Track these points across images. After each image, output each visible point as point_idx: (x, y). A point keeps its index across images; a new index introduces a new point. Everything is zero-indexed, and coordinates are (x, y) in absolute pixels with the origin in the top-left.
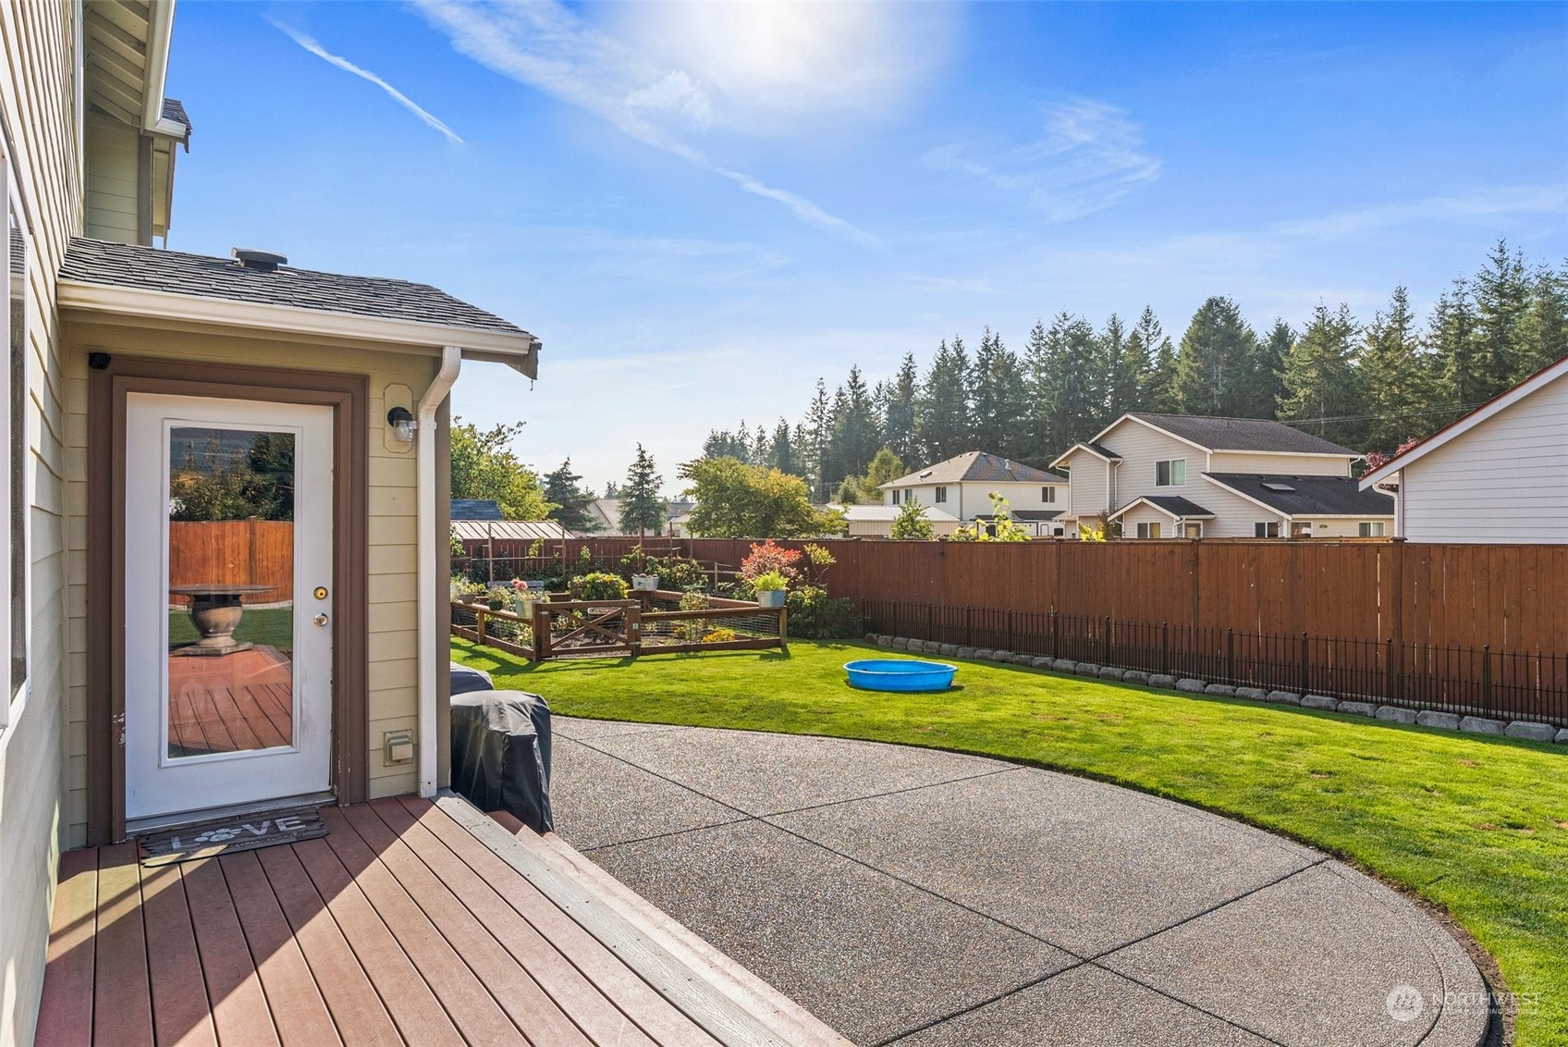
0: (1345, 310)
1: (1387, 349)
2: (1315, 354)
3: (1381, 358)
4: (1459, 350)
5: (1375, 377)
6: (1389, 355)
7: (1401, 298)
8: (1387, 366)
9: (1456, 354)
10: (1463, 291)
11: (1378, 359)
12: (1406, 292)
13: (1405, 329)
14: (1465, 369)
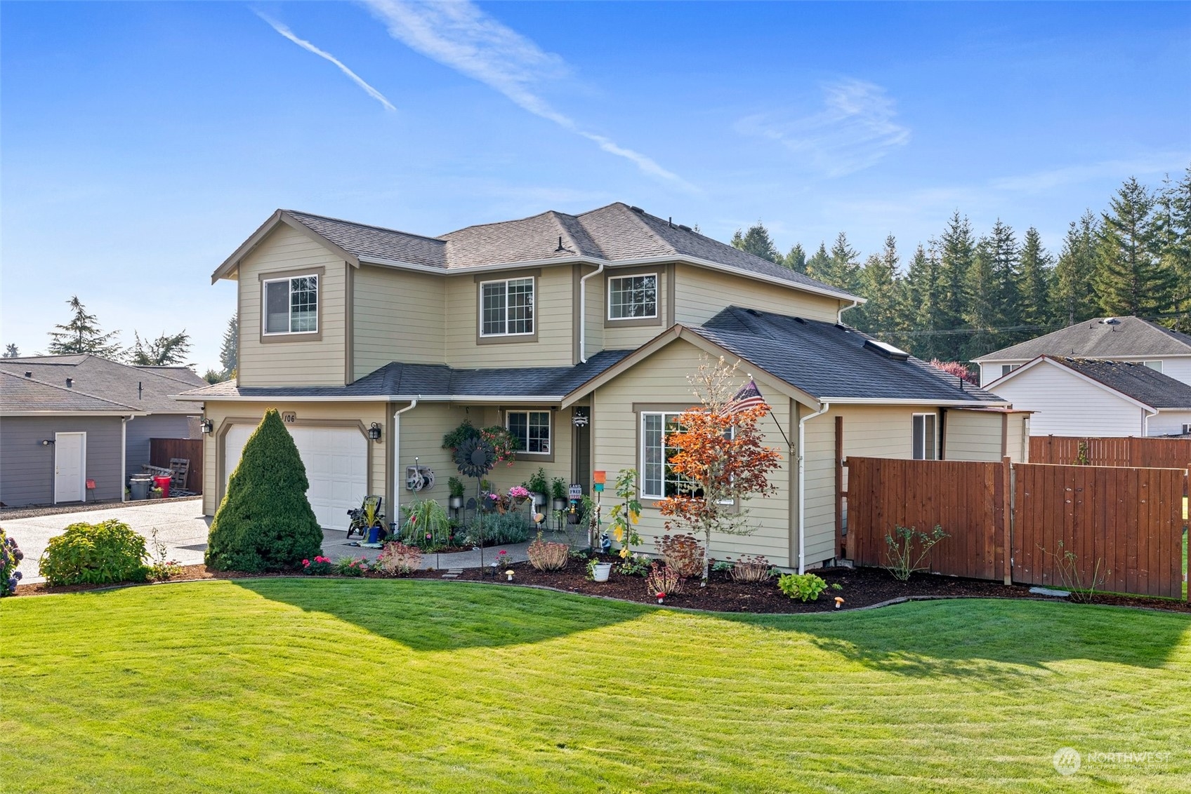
0: (843, 239)
1: (884, 283)
2: (836, 284)
3: (880, 290)
4: (932, 291)
5: (876, 304)
6: (885, 287)
7: (891, 244)
8: (884, 296)
9: (931, 293)
10: (934, 250)
11: (878, 291)
12: (894, 241)
13: (894, 268)
14: (936, 304)
